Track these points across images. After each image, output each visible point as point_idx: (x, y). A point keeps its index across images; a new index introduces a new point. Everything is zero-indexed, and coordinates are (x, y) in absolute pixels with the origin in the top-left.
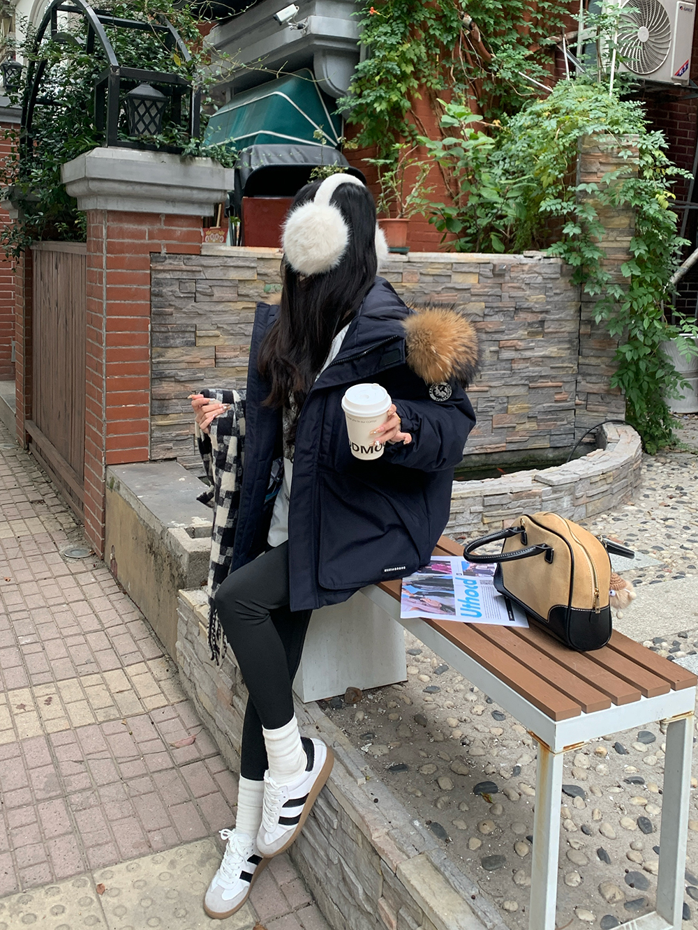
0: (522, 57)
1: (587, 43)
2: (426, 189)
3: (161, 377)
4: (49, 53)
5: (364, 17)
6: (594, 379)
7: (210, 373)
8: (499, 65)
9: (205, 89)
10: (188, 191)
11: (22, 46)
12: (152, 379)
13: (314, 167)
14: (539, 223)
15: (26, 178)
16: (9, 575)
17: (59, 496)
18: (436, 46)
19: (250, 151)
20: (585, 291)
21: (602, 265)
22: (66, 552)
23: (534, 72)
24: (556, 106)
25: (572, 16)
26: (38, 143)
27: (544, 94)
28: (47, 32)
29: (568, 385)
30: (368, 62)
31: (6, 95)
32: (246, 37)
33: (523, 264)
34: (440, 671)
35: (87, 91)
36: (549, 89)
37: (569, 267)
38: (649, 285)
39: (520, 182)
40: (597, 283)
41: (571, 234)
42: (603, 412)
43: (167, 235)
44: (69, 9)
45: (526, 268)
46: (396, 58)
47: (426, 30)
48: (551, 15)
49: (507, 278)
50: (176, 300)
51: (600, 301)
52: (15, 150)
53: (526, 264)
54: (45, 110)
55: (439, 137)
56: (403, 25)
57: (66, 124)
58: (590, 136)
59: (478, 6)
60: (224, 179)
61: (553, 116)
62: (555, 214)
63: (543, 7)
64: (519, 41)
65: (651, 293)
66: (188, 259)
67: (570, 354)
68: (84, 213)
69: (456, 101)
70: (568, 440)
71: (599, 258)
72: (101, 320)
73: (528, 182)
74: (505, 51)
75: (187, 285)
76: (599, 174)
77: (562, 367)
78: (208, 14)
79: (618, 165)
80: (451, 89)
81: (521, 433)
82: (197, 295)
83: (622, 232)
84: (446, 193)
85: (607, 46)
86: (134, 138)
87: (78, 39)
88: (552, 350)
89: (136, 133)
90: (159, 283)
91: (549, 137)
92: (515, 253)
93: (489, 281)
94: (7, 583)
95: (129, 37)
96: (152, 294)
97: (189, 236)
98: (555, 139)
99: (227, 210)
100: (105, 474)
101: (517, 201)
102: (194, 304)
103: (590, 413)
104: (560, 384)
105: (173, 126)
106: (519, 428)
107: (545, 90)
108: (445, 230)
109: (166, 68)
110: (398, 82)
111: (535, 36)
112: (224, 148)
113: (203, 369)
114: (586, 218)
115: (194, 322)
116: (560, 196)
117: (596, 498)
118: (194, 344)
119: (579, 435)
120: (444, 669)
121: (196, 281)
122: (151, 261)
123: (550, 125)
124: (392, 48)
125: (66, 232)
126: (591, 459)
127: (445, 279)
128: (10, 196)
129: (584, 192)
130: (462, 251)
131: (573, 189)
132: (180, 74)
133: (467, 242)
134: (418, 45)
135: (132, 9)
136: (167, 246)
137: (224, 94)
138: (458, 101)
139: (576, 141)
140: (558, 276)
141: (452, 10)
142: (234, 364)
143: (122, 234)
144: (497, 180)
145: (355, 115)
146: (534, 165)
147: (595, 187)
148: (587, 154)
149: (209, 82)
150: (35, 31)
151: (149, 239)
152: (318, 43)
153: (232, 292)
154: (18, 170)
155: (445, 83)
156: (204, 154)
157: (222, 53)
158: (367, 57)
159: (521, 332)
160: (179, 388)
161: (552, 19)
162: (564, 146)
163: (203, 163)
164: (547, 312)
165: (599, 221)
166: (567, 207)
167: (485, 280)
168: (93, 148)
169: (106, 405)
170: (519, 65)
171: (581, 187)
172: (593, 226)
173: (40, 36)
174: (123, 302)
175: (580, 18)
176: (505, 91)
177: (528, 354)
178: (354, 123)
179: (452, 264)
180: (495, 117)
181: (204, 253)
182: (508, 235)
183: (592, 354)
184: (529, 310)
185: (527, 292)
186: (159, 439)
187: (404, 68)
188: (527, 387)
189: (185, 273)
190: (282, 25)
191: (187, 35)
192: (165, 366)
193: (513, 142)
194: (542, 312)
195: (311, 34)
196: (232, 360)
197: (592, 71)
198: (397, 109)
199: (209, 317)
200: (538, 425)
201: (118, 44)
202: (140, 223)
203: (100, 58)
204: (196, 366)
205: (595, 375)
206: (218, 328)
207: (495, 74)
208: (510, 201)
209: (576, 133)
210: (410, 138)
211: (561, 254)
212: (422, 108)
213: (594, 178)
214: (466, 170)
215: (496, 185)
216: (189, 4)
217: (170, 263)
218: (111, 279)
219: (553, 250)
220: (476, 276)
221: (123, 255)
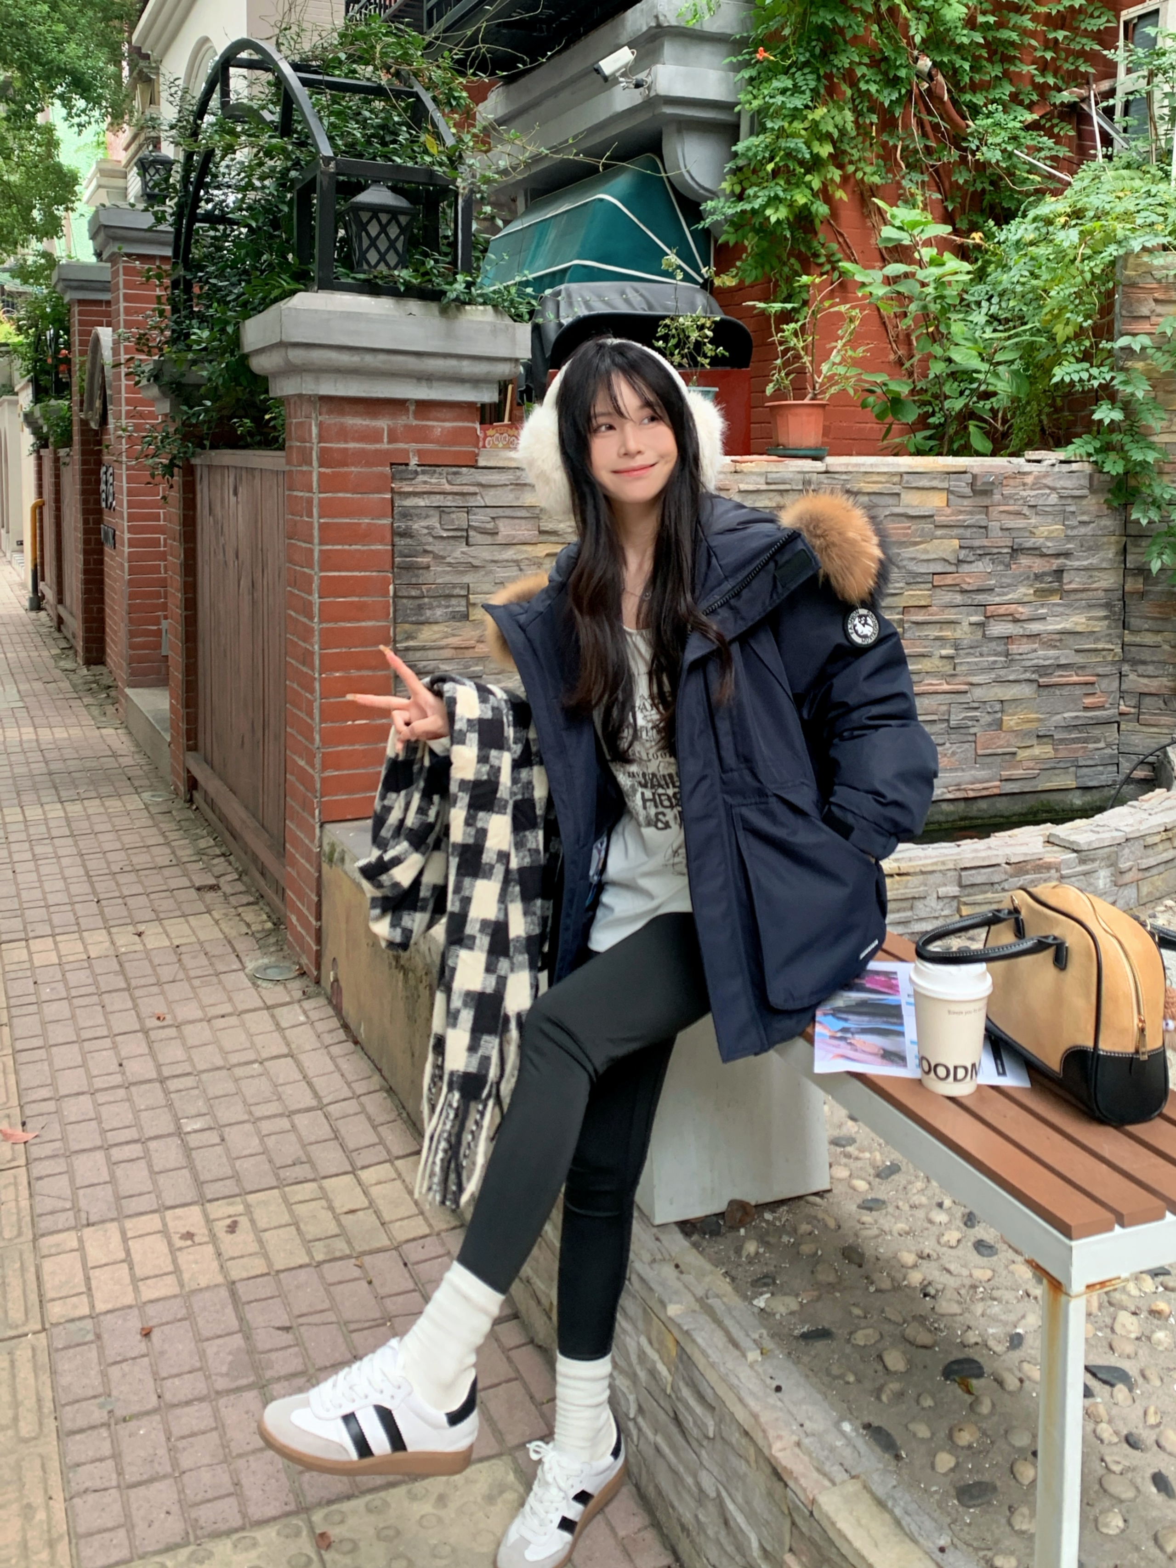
0: (1019, 125)
1: (1131, 97)
2: (854, 349)
4: (217, 137)
5: (747, 64)
6: (1150, 669)
7: (493, 666)
8: (980, 140)
9: (480, 191)
10: (453, 362)
11: (172, 127)
13: (664, 318)
14: (1050, 406)
15: (181, 346)
16: (161, 1009)
17: (245, 878)
18: (871, 110)
19: (559, 293)
20: (1133, 517)
21: (1161, 473)
22: (257, 970)
23: (1040, 150)
24: (1079, 205)
25: (1105, 52)
26: (201, 288)
27: (1059, 186)
28: (215, 102)
29: (1105, 680)
30: (754, 140)
31: (146, 210)
32: (549, 103)
33: (1025, 474)
34: (887, 1172)
35: (281, 199)
36: (1068, 178)
37: (1103, 477)
39: (1017, 335)
40: (1154, 503)
41: (1107, 421)
42: (1168, 726)
43: (420, 435)
44: (250, 65)
45: (1029, 480)
46: (803, 132)
47: (853, 82)
48: (1069, 52)
49: (997, 497)
50: (437, 542)
51: (1159, 535)
52: (164, 300)
53: (1030, 473)
54: (212, 233)
55: (879, 264)
56: (814, 76)
57: (247, 254)
58: (1138, 256)
59: (943, 40)
60: (513, 341)
61: (1073, 222)
62: (1078, 387)
63: (1056, 40)
64: (1015, 98)
66: (455, 473)
67: (1109, 627)
68: (281, 401)
69: (906, 202)
70: (1107, 776)
71: (1157, 461)
72: (309, 579)
73: (1032, 335)
74: (989, 115)
75: (453, 516)
76: (1154, 319)
77: (1096, 650)
78: (482, 67)
80: (899, 183)
81: (1026, 764)
82: (472, 533)
84: (892, 357)
85: (1166, 102)
86: (362, 276)
87: (266, 115)
88: (1077, 621)
89: (365, 267)
90: (406, 515)
91: (1067, 259)
92: (1012, 455)
93: (966, 502)
94: (159, 1023)
95: (350, 108)
96: (395, 533)
97: (455, 436)
98: (1077, 262)
99: (522, 392)
100: (321, 838)
101: (1014, 367)
102: (465, 549)
103: (1145, 729)
104: (1093, 679)
105: (426, 255)
106: (1022, 754)
107: (1060, 180)
108: (889, 419)
109: (413, 158)
110: (808, 171)
111: (1042, 90)
112: (513, 290)
113: (481, 659)
114: (1133, 394)
115: (466, 579)
116: (1086, 357)
117: (1154, 871)
118: (466, 617)
119: (1126, 766)
120: (894, 1169)
121: (468, 510)
122: (393, 478)
123: (1068, 238)
124: (796, 114)
125: (250, 433)
126: (1146, 806)
127: (890, 501)
128: (156, 377)
129: (1128, 350)
130: (919, 453)
131: (1109, 345)
132: (436, 168)
133: (930, 438)
134: (841, 109)
135: (354, 62)
136: (420, 453)
137: (514, 200)
138: (910, 202)
139: (1113, 263)
140: (1086, 492)
141: (897, 49)
143: (344, 434)
144: (977, 334)
145: (731, 230)
146: (1041, 307)
147: (1146, 341)
148: (1133, 285)
149: (487, 181)
150: (193, 102)
151: (389, 442)
152: (669, 110)
153: (529, 526)
154: (168, 333)
155: (888, 171)
156: (481, 300)
157: (508, 131)
158: (752, 133)
159: (1022, 590)
161: (1071, 59)
162: (1093, 273)
163: (479, 315)
164: (1067, 555)
165: (1155, 398)
166: (1100, 375)
167: (960, 500)
168: (293, 293)
169: (322, 722)
170: (1014, 138)
171: (1123, 342)
172: (1144, 407)
173: (202, 110)
174: (347, 547)
175: (1119, 55)
176: (992, 183)
177: (1035, 627)
178: (731, 244)
179: (901, 474)
180: (974, 227)
181: (482, 463)
182: (999, 426)
183: (1146, 626)
184: (1036, 552)
185: (1033, 521)
187: (817, 148)
188: (1035, 685)
189: (450, 497)
190: (608, 81)
191: (447, 102)
192: (419, 655)
193: (1006, 268)
194: (1058, 555)
195: (657, 96)
197: (1141, 145)
198: (806, 217)
199: (491, 572)
200: (1056, 750)
201: (332, 119)
202: (374, 415)
203: (301, 144)
204: (469, 653)
205: (1153, 662)
207: (974, 155)
208: (1001, 369)
209: (1112, 250)
210: (827, 267)
211: (1089, 455)
212: (849, 216)
213: (1146, 327)
214: (925, 316)
215: (975, 341)
216: (450, 50)
217: (425, 481)
218: (326, 509)
219: (1076, 449)
220: (944, 495)
221: (346, 469)
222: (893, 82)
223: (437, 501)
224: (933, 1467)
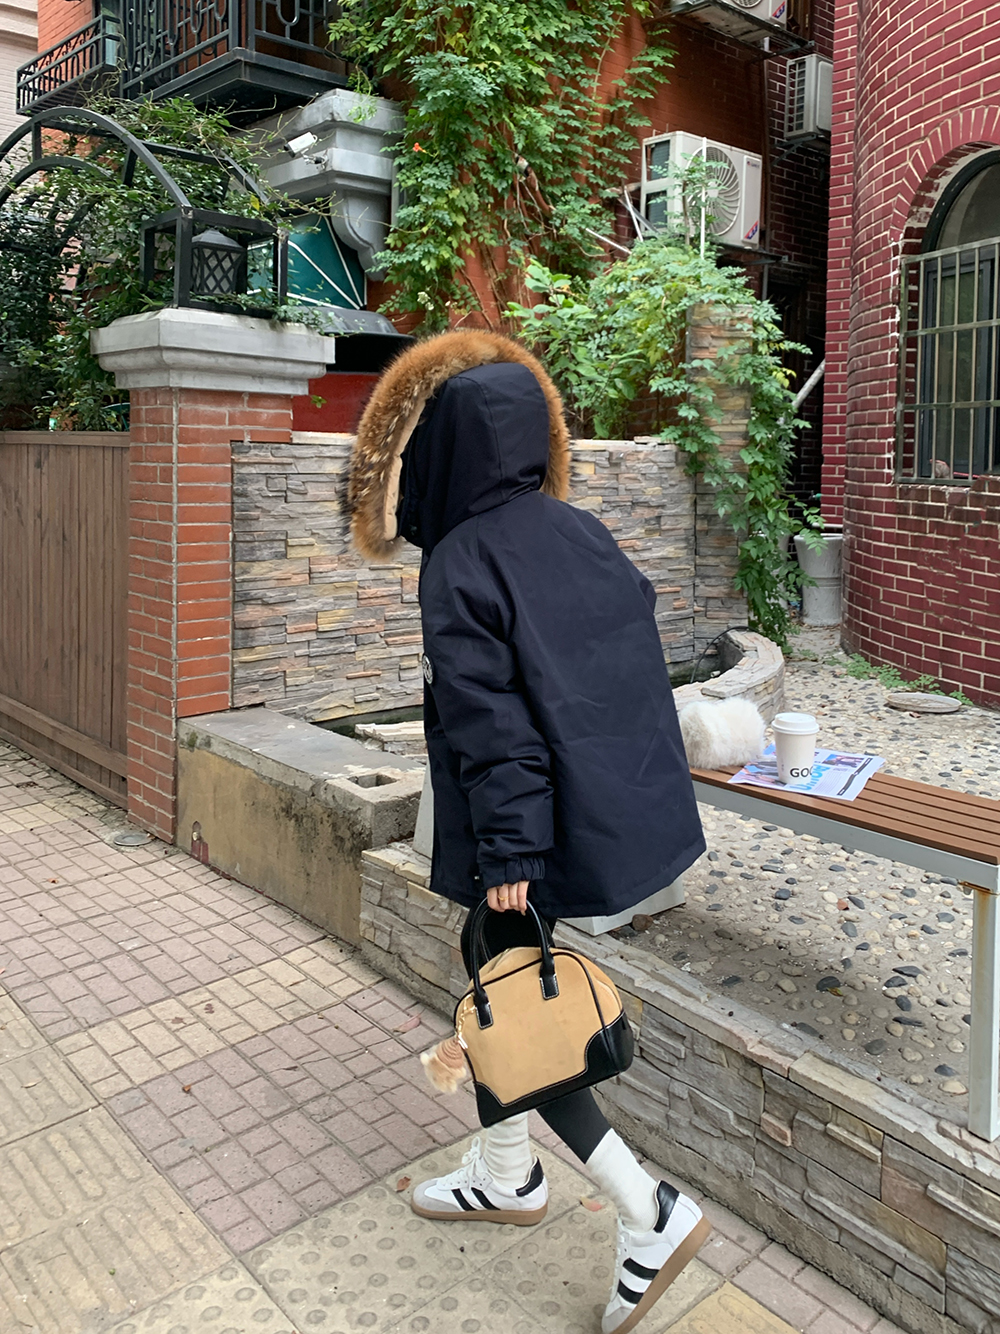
0: (588, 211)
3: (247, 600)
6: (713, 581)
7: (304, 592)
8: (561, 220)
10: (280, 365)
12: (234, 602)
17: (54, 774)
18: (489, 193)
20: (705, 481)
21: (720, 451)
22: (115, 839)
29: (686, 590)
30: (413, 209)
33: (638, 452)
36: (626, 250)
37: (686, 455)
38: (768, 473)
39: (627, 357)
40: (717, 472)
41: (686, 417)
42: (725, 619)
43: (252, 419)
45: (641, 456)
46: (446, 206)
47: (476, 174)
48: (611, 163)
49: (623, 468)
50: (265, 500)
51: (721, 492)
53: (641, 452)
55: (530, 304)
56: (451, 166)
58: (700, 306)
60: (323, 350)
62: (667, 394)
65: (772, 482)
66: (276, 448)
67: (688, 554)
70: (688, 653)
71: (716, 443)
72: (170, 529)
73: (636, 359)
74: (566, 203)
75: (276, 481)
76: (711, 349)
77: (680, 570)
79: (732, 339)
80: (507, 246)
82: (289, 493)
83: (737, 414)
86: (205, 297)
88: (669, 550)
89: (206, 290)
90: (242, 480)
93: (606, 471)
96: (234, 493)
97: (276, 420)
98: (663, 310)
100: (177, 729)
102: (285, 505)
103: (711, 621)
104: (678, 589)
107: (622, 251)
110: (448, 234)
111: (594, 187)
113: (295, 587)
114: (701, 399)
115: (285, 527)
116: (671, 373)
118: (285, 556)
121: (287, 476)
122: (233, 451)
124: (439, 193)
129: (701, 370)
131: (686, 366)
134: (469, 191)
136: (251, 432)
139: (685, 311)
140: (673, 464)
142: (332, 580)
143: (198, 418)
144: (594, 356)
148: (698, 326)
151: (230, 424)
152: (339, 181)
153: (328, 489)
155: (500, 237)
159: (638, 530)
160: (266, 612)
161: (612, 168)
162: (672, 317)
163: (296, 330)
164: (663, 506)
165: (717, 402)
166: (680, 387)
167: (601, 470)
169: (178, 639)
170: (585, 220)
171: (692, 364)
172: (708, 408)
174: (198, 504)
175: (643, 168)
176: (565, 250)
177: (646, 555)
181: (295, 441)
183: (711, 553)
184: (647, 505)
185: (644, 484)
186: (243, 680)
189: (274, 467)
192: (251, 585)
194: (658, 507)
195: (333, 171)
196: (330, 574)
198: (446, 267)
202: (219, 404)
204: (287, 583)
205: (715, 576)
206: (313, 534)
207: (559, 231)
209: (685, 302)
211: (675, 440)
212: (474, 268)
213: (705, 354)
214: (566, 342)
217: (255, 454)
218: (184, 475)
219: (668, 434)
220: (593, 466)
221: (198, 445)
222: (503, 175)
223: (265, 469)
224: (844, 1038)
